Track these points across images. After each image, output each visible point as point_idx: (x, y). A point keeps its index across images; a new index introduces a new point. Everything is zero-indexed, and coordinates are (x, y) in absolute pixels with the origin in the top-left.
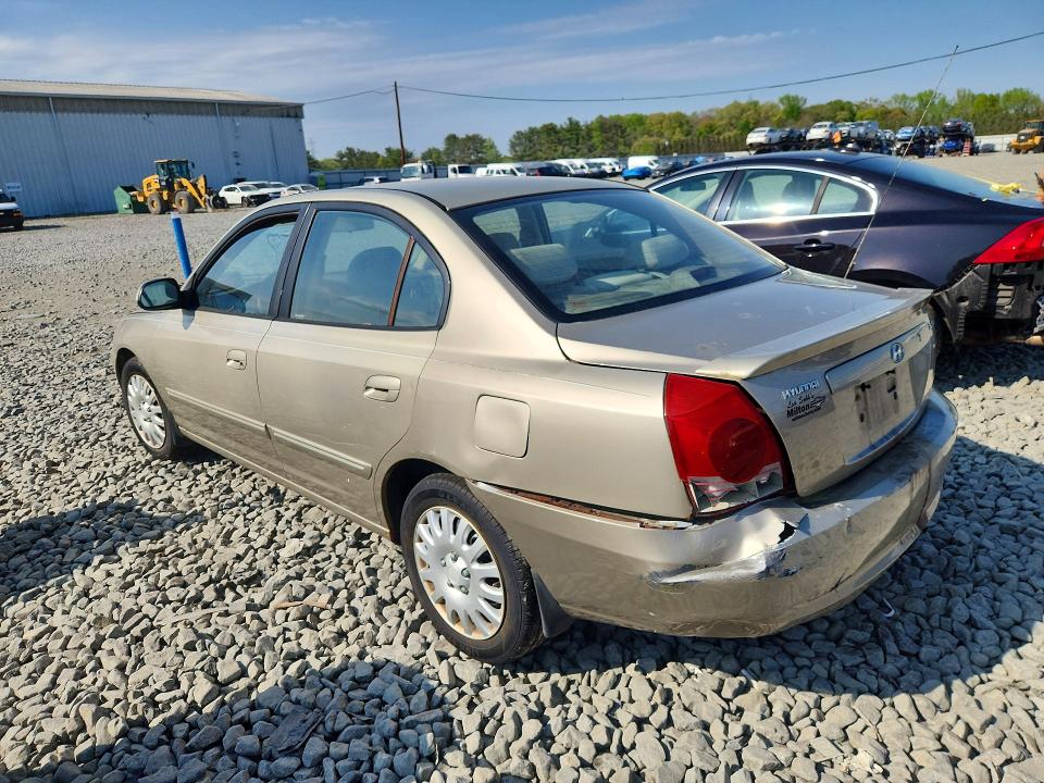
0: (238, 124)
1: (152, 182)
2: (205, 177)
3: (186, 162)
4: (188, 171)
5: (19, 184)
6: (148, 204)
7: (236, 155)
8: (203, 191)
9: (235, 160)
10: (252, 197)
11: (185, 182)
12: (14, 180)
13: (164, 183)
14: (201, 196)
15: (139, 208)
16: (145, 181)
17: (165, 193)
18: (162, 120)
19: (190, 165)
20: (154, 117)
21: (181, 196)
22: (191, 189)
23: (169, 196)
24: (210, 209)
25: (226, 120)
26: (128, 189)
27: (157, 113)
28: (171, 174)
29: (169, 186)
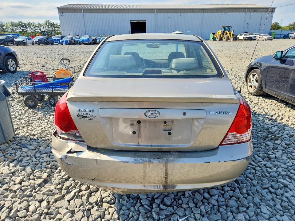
0: (251, 15)
1: (220, 32)
2: (233, 31)
3: (230, 27)
4: (230, 29)
5: (190, 32)
6: (217, 38)
7: (248, 24)
8: (231, 35)
9: (247, 26)
10: (246, 38)
11: (228, 32)
12: (189, 31)
13: (222, 33)
14: (230, 36)
15: (214, 39)
16: (218, 32)
17: (222, 35)
18: (230, 14)
19: (231, 27)
20: (228, 13)
21: (225, 36)
22: (229, 34)
23: (222, 36)
24: (232, 41)
25: (248, 14)
26: (214, 34)
27: (229, 12)
28: (225, 30)
29: (223, 34)
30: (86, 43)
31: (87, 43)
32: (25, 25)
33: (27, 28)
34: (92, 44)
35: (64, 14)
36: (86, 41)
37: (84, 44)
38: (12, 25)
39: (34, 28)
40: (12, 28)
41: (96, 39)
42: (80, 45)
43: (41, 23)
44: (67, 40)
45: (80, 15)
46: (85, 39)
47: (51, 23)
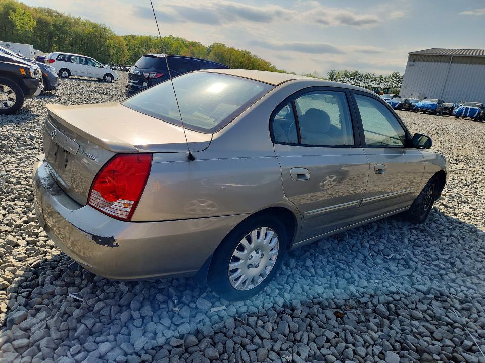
30: (428, 112)
31: (430, 112)
32: (361, 76)
33: (361, 81)
34: (440, 115)
35: (416, 63)
36: (429, 108)
37: (425, 113)
38: (345, 74)
39: (372, 81)
40: (342, 80)
41: (453, 107)
42: (415, 112)
43: (384, 76)
44: (396, 102)
45: (444, 66)
46: (428, 105)
47: (399, 77)
